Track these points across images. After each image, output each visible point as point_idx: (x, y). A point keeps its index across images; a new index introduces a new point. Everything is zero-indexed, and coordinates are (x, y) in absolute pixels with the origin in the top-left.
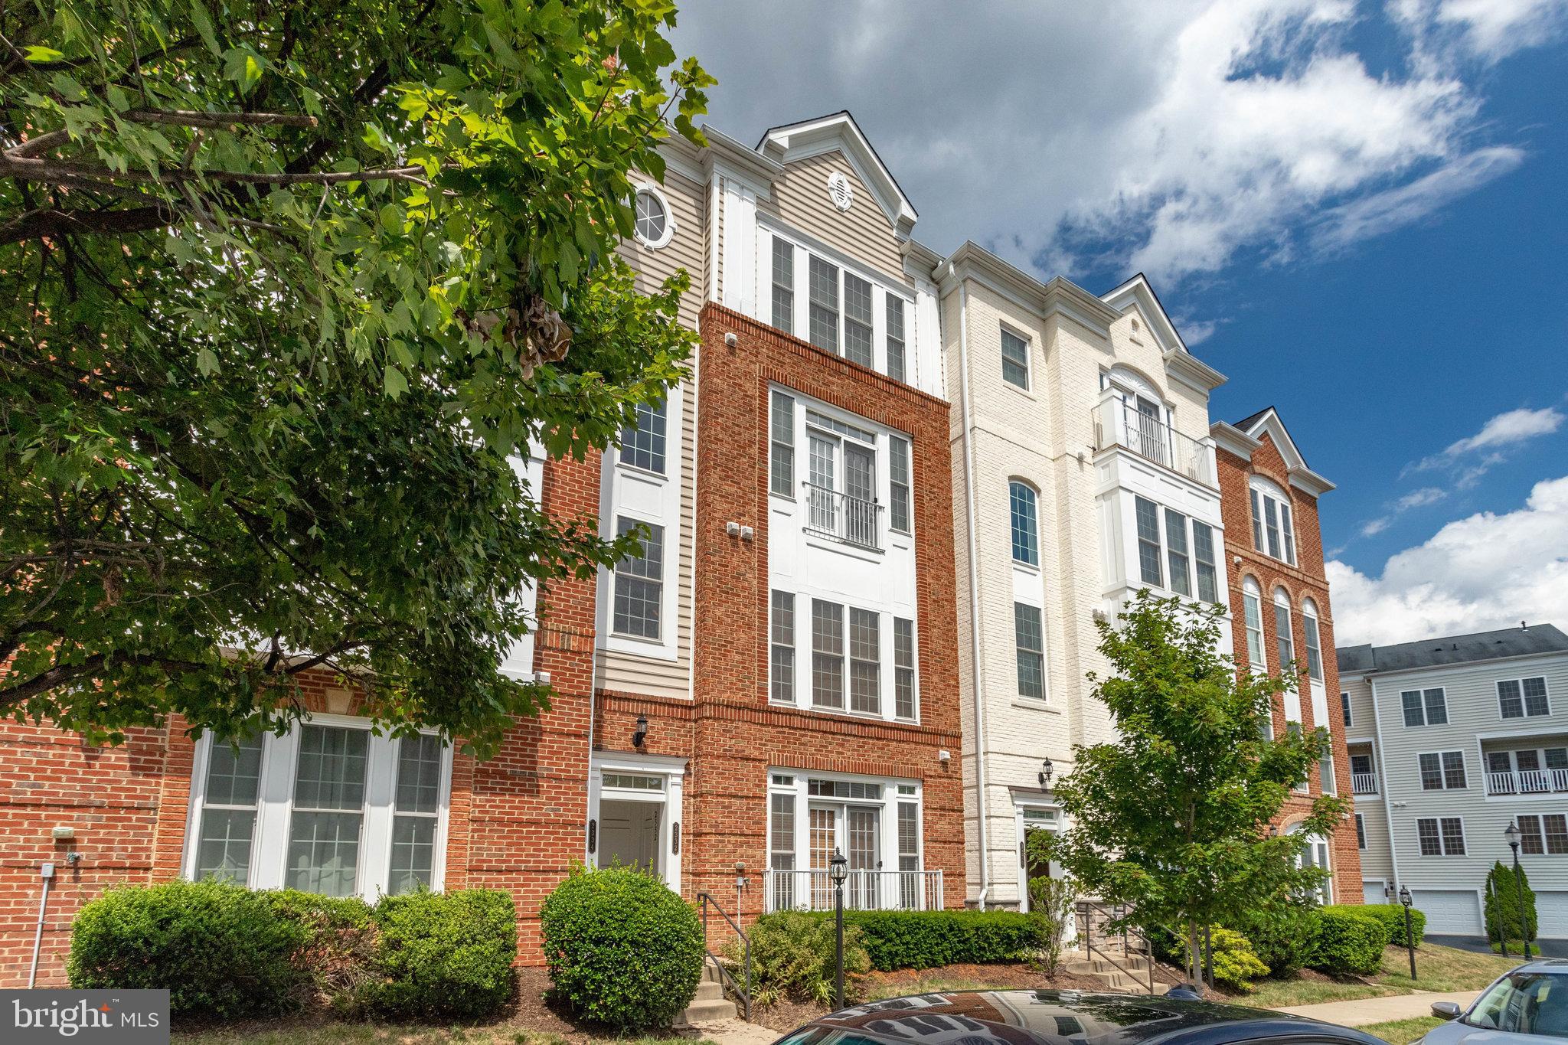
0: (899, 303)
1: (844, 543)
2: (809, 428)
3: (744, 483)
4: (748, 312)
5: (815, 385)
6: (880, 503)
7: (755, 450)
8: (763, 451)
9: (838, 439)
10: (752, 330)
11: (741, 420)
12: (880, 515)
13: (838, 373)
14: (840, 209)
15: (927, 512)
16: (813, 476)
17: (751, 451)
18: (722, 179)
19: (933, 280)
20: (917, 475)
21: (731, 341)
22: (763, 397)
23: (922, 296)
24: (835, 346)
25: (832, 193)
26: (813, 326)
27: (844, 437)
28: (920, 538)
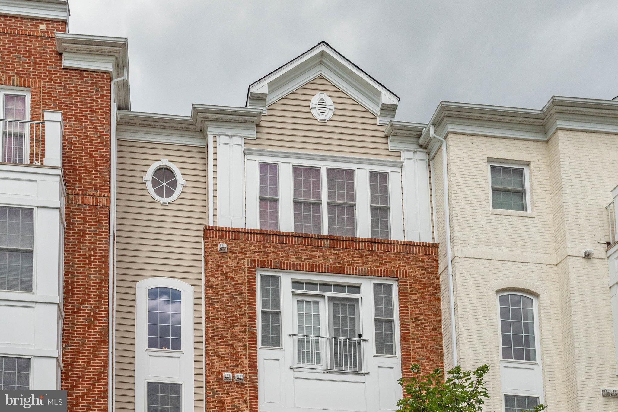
0: (384, 176)
1: (329, 372)
2: (294, 294)
3: (236, 344)
4: (239, 225)
5: (298, 262)
6: (364, 337)
7: (245, 320)
8: (252, 319)
9: (323, 296)
10: (241, 236)
11: (234, 302)
12: (364, 346)
13: (320, 248)
14: (323, 121)
15: (412, 336)
16: (300, 328)
17: (242, 321)
18: (215, 137)
19: (421, 146)
20: (403, 310)
21: (223, 249)
22: (252, 282)
23: (407, 164)
24: (319, 228)
25: (313, 111)
26: (297, 217)
27: (327, 294)
28: (406, 356)
